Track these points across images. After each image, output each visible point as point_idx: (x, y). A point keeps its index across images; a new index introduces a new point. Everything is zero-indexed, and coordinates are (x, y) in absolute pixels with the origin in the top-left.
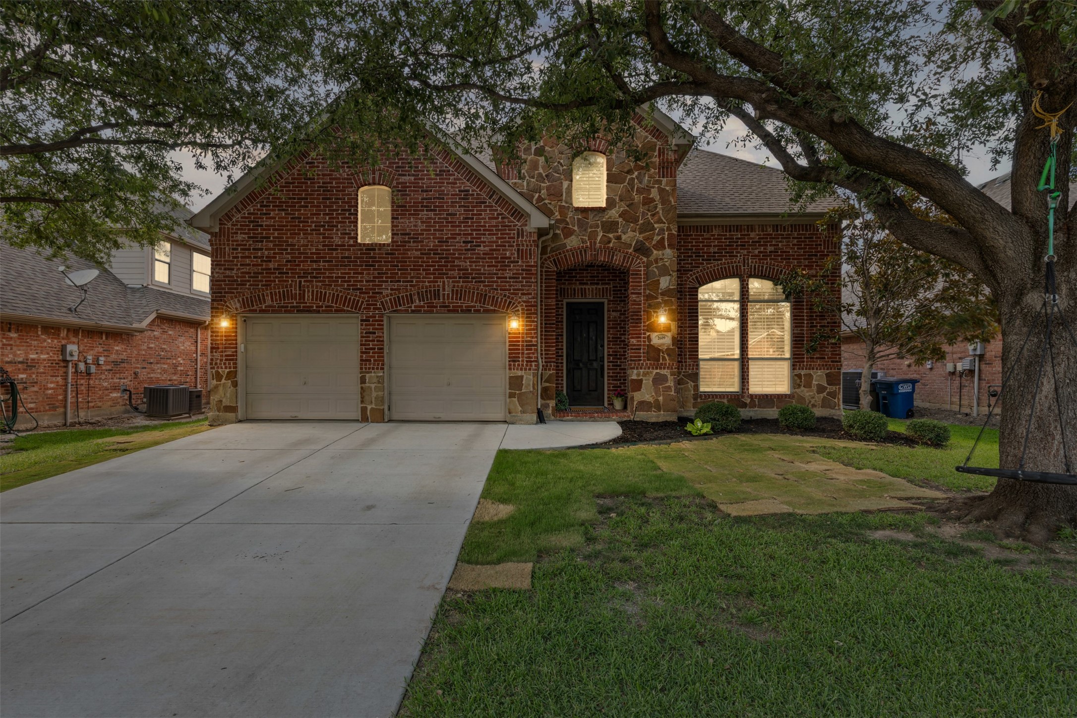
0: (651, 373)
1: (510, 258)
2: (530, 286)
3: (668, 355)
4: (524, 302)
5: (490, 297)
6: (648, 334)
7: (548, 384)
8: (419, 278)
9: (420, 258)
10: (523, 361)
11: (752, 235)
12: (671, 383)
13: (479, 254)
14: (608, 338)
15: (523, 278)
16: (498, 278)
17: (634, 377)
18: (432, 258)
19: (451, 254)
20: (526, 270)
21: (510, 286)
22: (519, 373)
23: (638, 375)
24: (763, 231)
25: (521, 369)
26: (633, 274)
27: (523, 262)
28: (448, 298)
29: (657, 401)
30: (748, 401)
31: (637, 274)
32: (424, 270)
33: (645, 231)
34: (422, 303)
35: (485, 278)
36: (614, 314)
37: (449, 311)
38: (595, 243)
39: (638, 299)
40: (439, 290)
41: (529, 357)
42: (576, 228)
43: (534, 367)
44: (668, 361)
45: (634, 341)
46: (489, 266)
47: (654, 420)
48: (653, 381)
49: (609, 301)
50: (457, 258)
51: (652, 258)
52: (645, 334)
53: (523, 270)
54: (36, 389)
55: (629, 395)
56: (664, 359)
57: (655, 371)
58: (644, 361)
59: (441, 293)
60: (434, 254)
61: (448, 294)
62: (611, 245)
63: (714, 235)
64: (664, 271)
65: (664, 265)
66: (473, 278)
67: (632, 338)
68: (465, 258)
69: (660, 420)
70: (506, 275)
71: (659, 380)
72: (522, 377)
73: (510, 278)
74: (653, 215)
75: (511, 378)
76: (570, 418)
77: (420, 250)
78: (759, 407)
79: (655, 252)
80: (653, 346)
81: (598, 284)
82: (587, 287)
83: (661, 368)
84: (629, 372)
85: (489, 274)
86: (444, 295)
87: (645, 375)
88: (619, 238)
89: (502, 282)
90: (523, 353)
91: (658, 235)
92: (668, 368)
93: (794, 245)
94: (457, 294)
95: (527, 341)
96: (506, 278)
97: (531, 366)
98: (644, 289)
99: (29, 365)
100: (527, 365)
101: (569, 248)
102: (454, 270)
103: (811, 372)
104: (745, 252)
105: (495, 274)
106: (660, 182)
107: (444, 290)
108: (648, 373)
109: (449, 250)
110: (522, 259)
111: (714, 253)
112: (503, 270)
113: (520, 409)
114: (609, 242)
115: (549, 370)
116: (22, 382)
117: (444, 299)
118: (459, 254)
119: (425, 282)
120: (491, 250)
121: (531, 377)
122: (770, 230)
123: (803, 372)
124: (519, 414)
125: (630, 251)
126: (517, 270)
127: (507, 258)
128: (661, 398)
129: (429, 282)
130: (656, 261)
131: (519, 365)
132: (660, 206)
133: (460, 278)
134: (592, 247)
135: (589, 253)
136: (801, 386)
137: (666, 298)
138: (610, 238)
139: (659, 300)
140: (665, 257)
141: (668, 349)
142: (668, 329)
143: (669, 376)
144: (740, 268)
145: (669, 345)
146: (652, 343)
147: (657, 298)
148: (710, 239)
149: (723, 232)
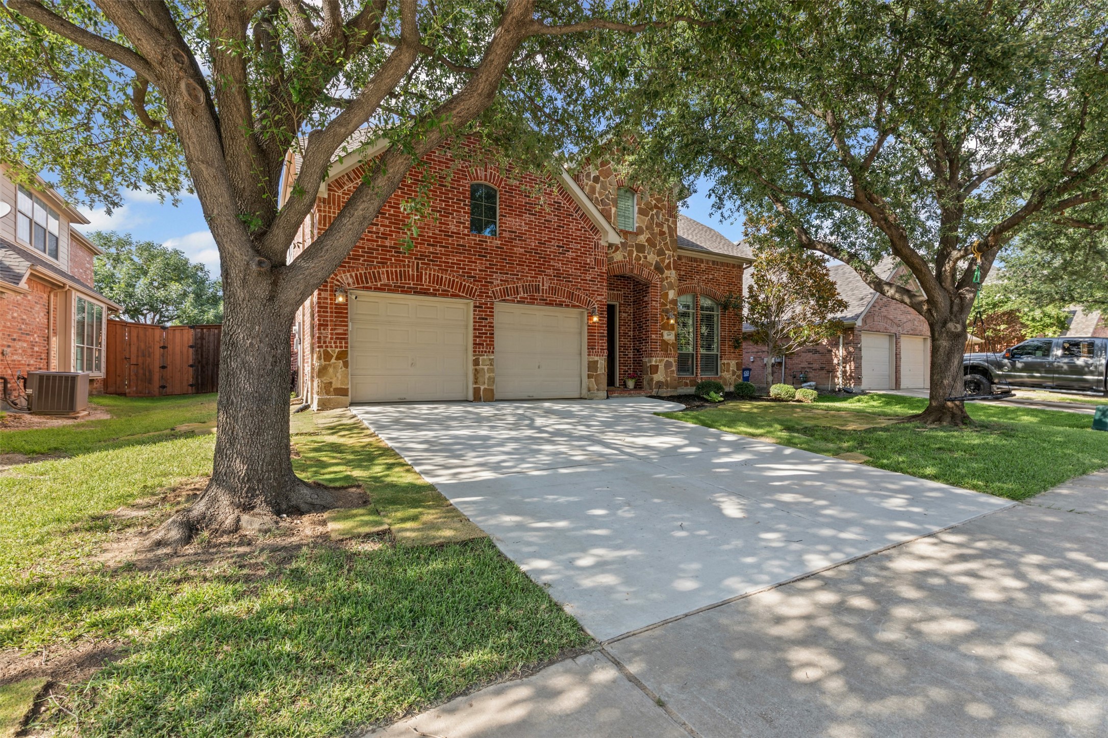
0: (664, 360)
2: (603, 289)
3: (673, 347)
4: (599, 301)
5: (576, 295)
6: (662, 332)
8: (523, 272)
9: (524, 255)
10: (598, 349)
12: (674, 368)
13: (568, 258)
14: (620, 333)
16: (581, 280)
17: (654, 363)
18: (533, 256)
19: (547, 255)
20: (601, 276)
21: (590, 287)
24: (707, 264)
25: (595, 356)
26: (653, 286)
28: (546, 293)
29: (667, 381)
30: (700, 381)
31: (656, 286)
32: (527, 266)
33: (660, 255)
34: (526, 295)
35: (572, 278)
36: (624, 315)
37: (546, 303)
38: (632, 259)
39: (656, 305)
41: (602, 346)
44: (673, 352)
45: (653, 336)
46: (575, 269)
48: (664, 366)
49: (620, 304)
50: (552, 259)
51: (664, 276)
53: (598, 275)
55: (648, 377)
56: (670, 350)
58: (660, 351)
59: (541, 287)
60: (535, 253)
61: (546, 290)
62: (641, 262)
64: (671, 286)
65: (671, 282)
66: (564, 278)
67: (653, 333)
68: (558, 260)
70: (587, 278)
71: (668, 366)
72: (597, 362)
73: (589, 281)
74: (665, 244)
75: (589, 362)
77: (524, 248)
79: (666, 271)
80: (664, 341)
81: (613, 290)
83: (669, 357)
84: (651, 359)
85: (575, 276)
86: (543, 290)
88: (645, 258)
89: (584, 283)
90: (598, 343)
91: (667, 259)
92: (673, 357)
93: (722, 276)
94: (552, 290)
97: (604, 352)
98: (660, 298)
100: (601, 352)
101: (615, 260)
102: (550, 269)
103: (729, 362)
104: (699, 277)
105: (579, 276)
106: (668, 221)
107: (543, 285)
108: (661, 361)
109: (546, 251)
112: (584, 273)
113: (597, 388)
117: (543, 293)
118: (554, 256)
119: (528, 277)
120: (576, 256)
121: (604, 362)
122: (711, 264)
123: (726, 362)
124: (596, 392)
125: (652, 268)
126: (594, 275)
127: (587, 264)
129: (531, 277)
130: (666, 278)
131: (594, 352)
132: (668, 238)
133: (555, 276)
134: (630, 262)
135: (628, 266)
136: (725, 371)
137: (672, 306)
138: (640, 257)
139: (668, 307)
140: (671, 275)
141: (673, 343)
142: (673, 329)
143: (673, 363)
144: (696, 288)
145: (673, 340)
146: (664, 338)
147: (666, 305)
148: (681, 265)
149: (687, 261)
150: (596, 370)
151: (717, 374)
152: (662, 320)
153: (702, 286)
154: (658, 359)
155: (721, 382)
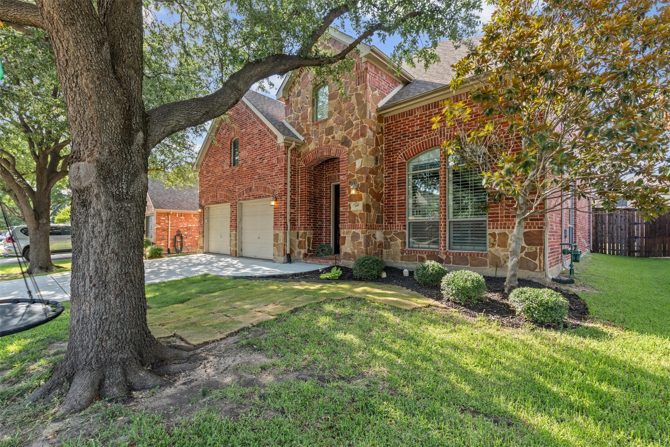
0: (351, 232)
1: (275, 164)
2: (282, 179)
3: (360, 218)
4: (279, 189)
5: (267, 188)
6: (349, 203)
7: (301, 239)
9: (246, 171)
12: (362, 240)
13: (264, 164)
15: (279, 174)
16: (270, 176)
17: (343, 235)
19: (255, 166)
20: (281, 170)
21: (275, 180)
25: (278, 230)
26: (341, 162)
27: (279, 165)
28: (254, 191)
29: (354, 252)
31: (343, 160)
32: (247, 177)
33: (348, 129)
34: (246, 195)
37: (254, 198)
38: (322, 144)
41: (281, 222)
42: (313, 137)
43: (283, 228)
44: (360, 223)
45: (342, 209)
46: (267, 170)
47: (352, 267)
48: (351, 238)
51: (351, 147)
52: (347, 203)
53: (279, 170)
54: (191, 238)
55: (340, 247)
56: (358, 220)
58: (347, 223)
60: (250, 168)
61: (254, 189)
62: (330, 144)
63: (416, 116)
64: (358, 156)
65: (358, 150)
66: (262, 178)
67: (341, 207)
68: (259, 167)
70: (273, 174)
71: (355, 237)
72: (278, 234)
73: (275, 175)
74: (352, 116)
75: (274, 235)
78: (454, 263)
79: (353, 142)
80: (351, 212)
83: (356, 229)
84: (340, 231)
87: (347, 233)
88: (333, 138)
89: (272, 179)
90: (279, 220)
91: (355, 129)
92: (360, 228)
94: (257, 188)
95: (280, 213)
96: (273, 176)
98: (347, 171)
99: (188, 229)
100: (280, 227)
101: (310, 150)
102: (256, 175)
103: (507, 231)
104: (442, 124)
105: (269, 174)
106: (356, 90)
107: (253, 186)
108: (349, 232)
109: (255, 164)
110: (279, 163)
111: (417, 131)
112: (272, 171)
113: (277, 253)
114: (329, 142)
116: (186, 235)
120: (268, 161)
121: (282, 235)
123: (497, 231)
124: (277, 257)
125: (339, 145)
126: (277, 170)
127: (273, 164)
128: (356, 251)
130: (354, 149)
131: (277, 227)
132: (356, 107)
133: (258, 179)
134: (321, 147)
135: (319, 152)
136: (495, 245)
137: (359, 175)
138: (329, 139)
139: (355, 177)
140: (359, 144)
141: (360, 214)
142: (360, 199)
143: (361, 234)
144: (438, 139)
145: (361, 211)
146: (351, 210)
147: (354, 176)
148: (414, 120)
149: (424, 111)
151: (487, 248)
152: (349, 192)
153: (449, 134)
154: (345, 230)
155: (488, 262)
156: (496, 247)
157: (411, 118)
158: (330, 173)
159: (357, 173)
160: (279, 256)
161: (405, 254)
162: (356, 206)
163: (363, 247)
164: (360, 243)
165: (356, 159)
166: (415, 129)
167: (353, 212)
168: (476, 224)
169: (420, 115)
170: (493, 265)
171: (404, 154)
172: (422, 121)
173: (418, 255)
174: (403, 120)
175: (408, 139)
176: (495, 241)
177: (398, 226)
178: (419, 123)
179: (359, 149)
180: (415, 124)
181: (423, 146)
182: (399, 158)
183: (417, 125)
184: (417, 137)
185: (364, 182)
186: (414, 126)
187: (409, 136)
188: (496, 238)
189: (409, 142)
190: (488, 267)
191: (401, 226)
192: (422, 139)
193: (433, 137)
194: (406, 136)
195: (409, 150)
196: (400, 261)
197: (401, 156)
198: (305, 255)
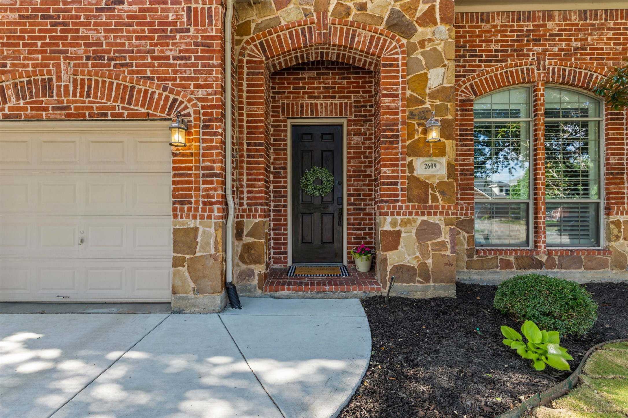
0: (415, 221)
1: (174, 23)
2: (210, 73)
3: (442, 193)
4: (199, 99)
5: (139, 91)
6: (409, 159)
7: (251, 240)
8: (17, 58)
9: (18, 24)
10: (197, 202)
11: (550, 25)
12: (445, 237)
13: (120, 17)
14: (348, 171)
15: (197, 58)
16: (153, 58)
17: (387, 227)
18: (39, 24)
19: (72, 17)
20: (203, 45)
21: (176, 72)
22: (191, 223)
23: (394, 224)
24: (565, 19)
25: (195, 217)
26: (384, 66)
27: (197, 31)
28: (67, 94)
29: (424, 265)
30: (544, 258)
31: (391, 64)
32: (25, 45)
34: (22, 102)
35: (132, 58)
36: (356, 138)
37: (68, 115)
38: (325, 17)
39: (393, 105)
40: (50, 80)
41: (208, 196)
43: (216, 213)
44: (441, 203)
45: (386, 171)
46: (138, 38)
47: (418, 295)
48: (416, 234)
49: (349, 121)
50: (82, 24)
51: (415, 39)
52: (404, 159)
53: (197, 44)
55: (380, 254)
56: (435, 199)
57: (420, 219)
58: (403, 202)
59: (55, 83)
60: (43, 17)
61: (67, 87)
62: (351, 18)
63: (495, 26)
64: (435, 60)
65: (435, 50)
66: (111, 59)
67: (385, 166)
68: (96, 24)
69: (429, 295)
70: (168, 53)
71: (426, 233)
72: (196, 230)
73: (175, 58)
75: (176, 232)
76: (286, 292)
77: (19, 10)
78: (561, 267)
79: (420, 29)
80: (417, 179)
81: (334, 98)
82: (319, 102)
83: (429, 214)
84: (379, 219)
85: (138, 51)
86: (59, 87)
87: (404, 224)
88: (362, 8)
89: (160, 66)
90: (197, 189)
92: (441, 213)
93: (609, 39)
94: (82, 87)
95: (204, 168)
96: (167, 58)
97: (211, 210)
98: (404, 88)
100: (204, 210)
101: (283, 23)
102: (79, 45)
104: (540, 50)
105: (149, 52)
107: (59, 78)
108: (409, 222)
109: (69, 10)
110: (196, 25)
111: (496, 51)
112: (162, 45)
113: (192, 285)
114: (348, 14)
115: (255, 216)
117: (59, 95)
118: (87, 18)
119: (27, 66)
120: (141, 10)
121: (212, 230)
122: (575, 19)
123: (622, 218)
124: (191, 295)
125: (381, 27)
126: (187, 44)
127: (168, 24)
128: (430, 261)
129: (34, 66)
130: (422, 43)
131: (189, 210)
133: (88, 58)
134: (321, 23)
135: (316, 32)
136: (620, 237)
137: (438, 103)
138: (349, 8)
139: (427, 105)
140: (437, 36)
141: (441, 184)
142: (442, 152)
143: (443, 226)
144: (533, 72)
145: (444, 177)
146: (415, 174)
147: (424, 103)
148: (490, 31)
149: (509, 22)
150: (192, 249)
151: (598, 243)
152: (410, 135)
153: (551, 67)
154: (399, 218)
155: (610, 262)
156: (621, 241)
157: (486, 26)
158: (288, 98)
159: (432, 96)
160: (198, 291)
161: (475, 258)
162: (427, 166)
163: (448, 253)
164: (443, 244)
165: (428, 68)
166: (493, 47)
167: (422, 178)
168: (581, 208)
169: (501, 26)
170: (616, 266)
171: (471, 85)
172: (506, 36)
173: (499, 257)
174: (469, 27)
175: (480, 61)
176: (620, 232)
177: (462, 209)
178: (499, 38)
179: (440, 48)
180: (494, 39)
181: (508, 78)
182: (462, 91)
183: (497, 41)
184: (496, 61)
185: (450, 117)
186: (491, 41)
187: (481, 56)
188: (621, 228)
189: (480, 66)
190: (609, 269)
191: (467, 209)
192: (506, 66)
193: (525, 68)
194: (476, 56)
195: (481, 80)
196: (466, 270)
197: (466, 88)
198: (264, 278)
